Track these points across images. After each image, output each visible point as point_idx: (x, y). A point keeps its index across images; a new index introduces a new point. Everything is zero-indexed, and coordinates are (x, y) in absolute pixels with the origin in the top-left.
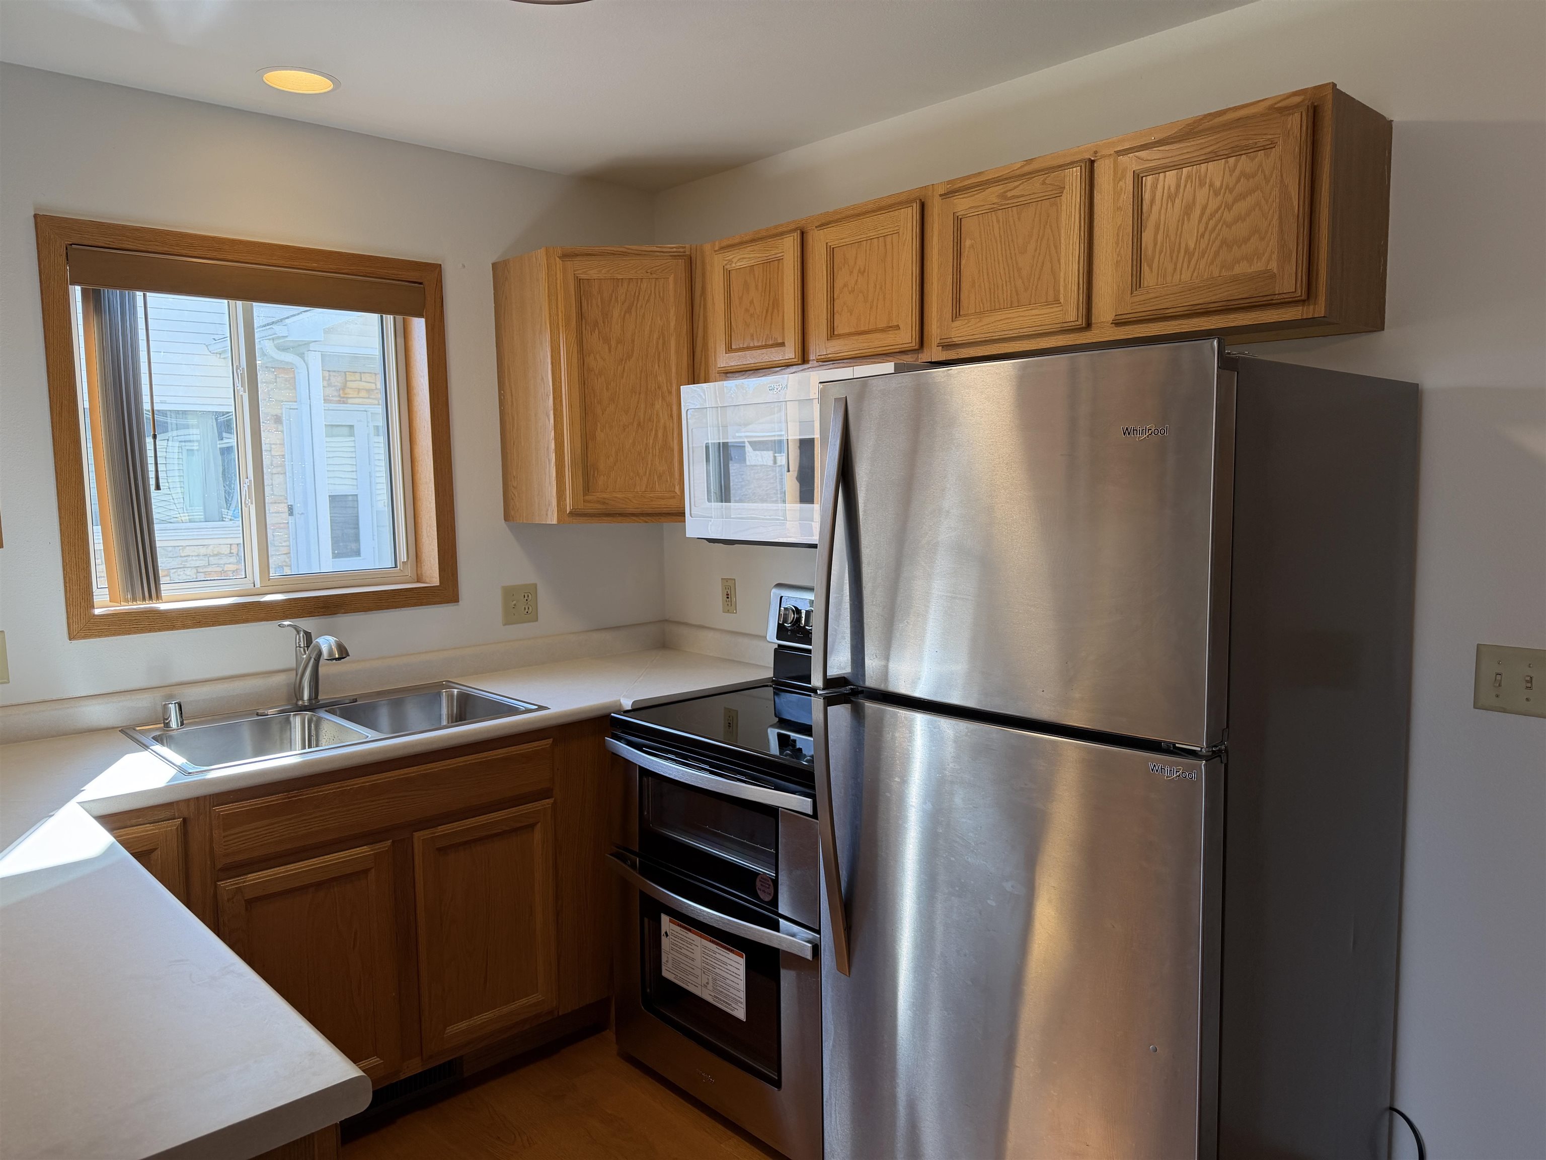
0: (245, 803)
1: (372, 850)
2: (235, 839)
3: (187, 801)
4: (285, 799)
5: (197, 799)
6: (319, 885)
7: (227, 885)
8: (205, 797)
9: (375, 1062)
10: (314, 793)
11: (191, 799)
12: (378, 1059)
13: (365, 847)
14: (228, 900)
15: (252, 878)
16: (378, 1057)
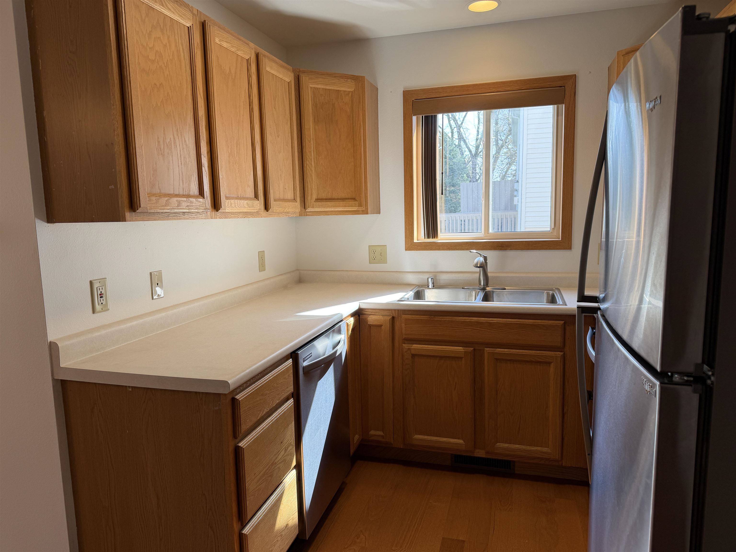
0: (413, 316)
1: (464, 350)
2: (408, 329)
3: (395, 310)
4: (428, 318)
5: (398, 310)
6: (441, 357)
7: (406, 346)
8: (401, 310)
9: (462, 442)
10: (440, 319)
11: (396, 310)
12: (463, 442)
13: (461, 348)
14: (405, 352)
15: (415, 346)
16: (463, 441)
